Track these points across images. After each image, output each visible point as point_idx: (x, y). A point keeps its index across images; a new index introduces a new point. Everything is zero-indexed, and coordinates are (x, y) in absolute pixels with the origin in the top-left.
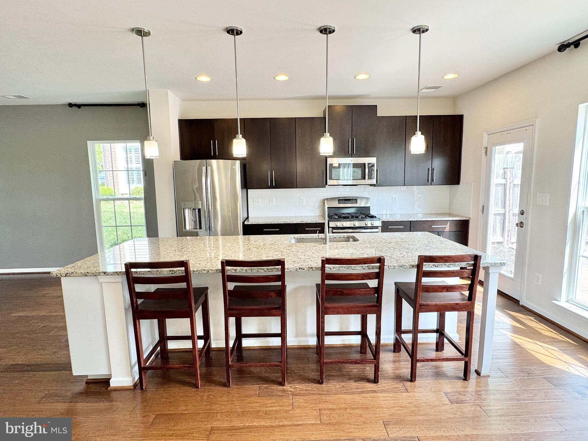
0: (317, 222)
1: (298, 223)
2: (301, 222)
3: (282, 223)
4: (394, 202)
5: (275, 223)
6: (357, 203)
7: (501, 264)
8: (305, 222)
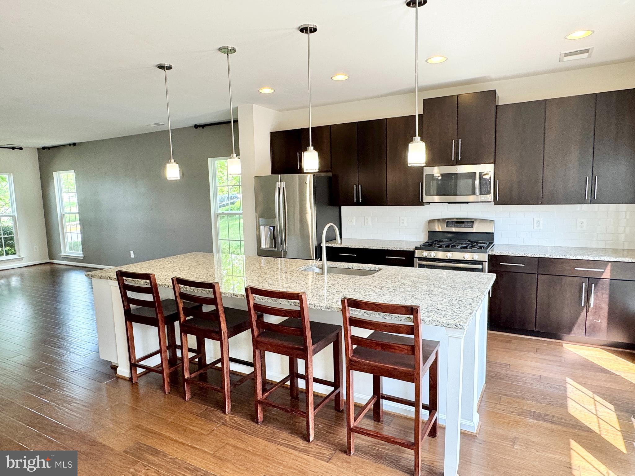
0: (401, 250)
1: (378, 248)
2: (382, 248)
3: (360, 247)
4: (535, 227)
5: (352, 247)
6: (472, 227)
7: (456, 326)
8: (386, 249)
